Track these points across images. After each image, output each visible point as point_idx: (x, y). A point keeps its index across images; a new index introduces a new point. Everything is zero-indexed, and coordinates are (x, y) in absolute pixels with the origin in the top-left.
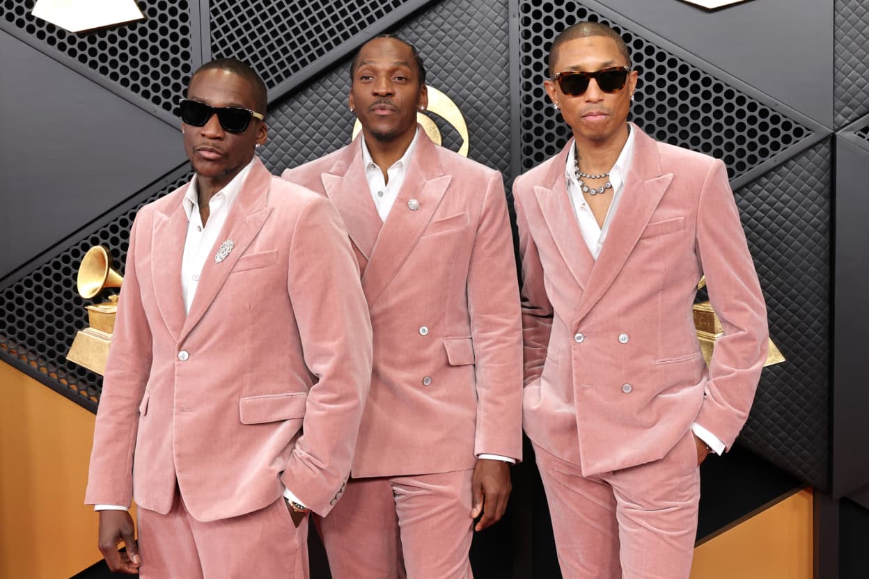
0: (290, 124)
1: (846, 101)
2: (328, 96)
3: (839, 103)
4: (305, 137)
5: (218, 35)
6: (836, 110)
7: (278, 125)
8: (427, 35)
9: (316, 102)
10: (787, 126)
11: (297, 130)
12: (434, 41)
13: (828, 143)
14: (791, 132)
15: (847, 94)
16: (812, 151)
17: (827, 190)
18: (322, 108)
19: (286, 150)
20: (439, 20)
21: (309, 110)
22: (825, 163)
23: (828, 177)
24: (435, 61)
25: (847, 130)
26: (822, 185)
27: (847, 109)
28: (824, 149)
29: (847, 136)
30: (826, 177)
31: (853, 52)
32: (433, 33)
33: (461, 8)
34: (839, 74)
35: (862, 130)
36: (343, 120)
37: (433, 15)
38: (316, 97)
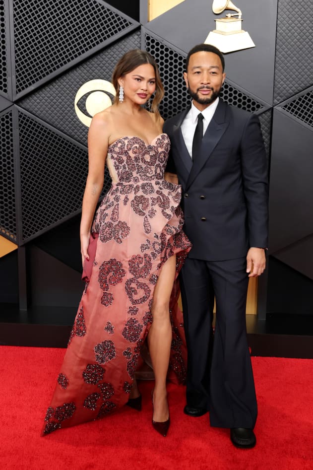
0: (49, 95)
1: (279, 94)
2: (65, 83)
3: (275, 95)
4: (55, 101)
5: (18, 55)
6: (274, 98)
7: (43, 95)
8: (107, 59)
9: (59, 86)
10: (254, 103)
11: (52, 98)
12: (109, 62)
13: (270, 111)
14: (255, 106)
15: (279, 91)
16: (264, 115)
17: (269, 131)
18: (62, 89)
19: (46, 106)
20: (112, 53)
21: (57, 89)
22: (269, 120)
23: (270, 126)
24: (110, 70)
25: (279, 106)
26: (267, 129)
27: (278, 97)
28: (269, 114)
29: (278, 108)
30: (269, 125)
31: (282, 74)
32: (109, 58)
33: (121, 48)
34: (276, 83)
35: (284, 107)
36: (71, 94)
37: (109, 51)
38: (59, 84)
